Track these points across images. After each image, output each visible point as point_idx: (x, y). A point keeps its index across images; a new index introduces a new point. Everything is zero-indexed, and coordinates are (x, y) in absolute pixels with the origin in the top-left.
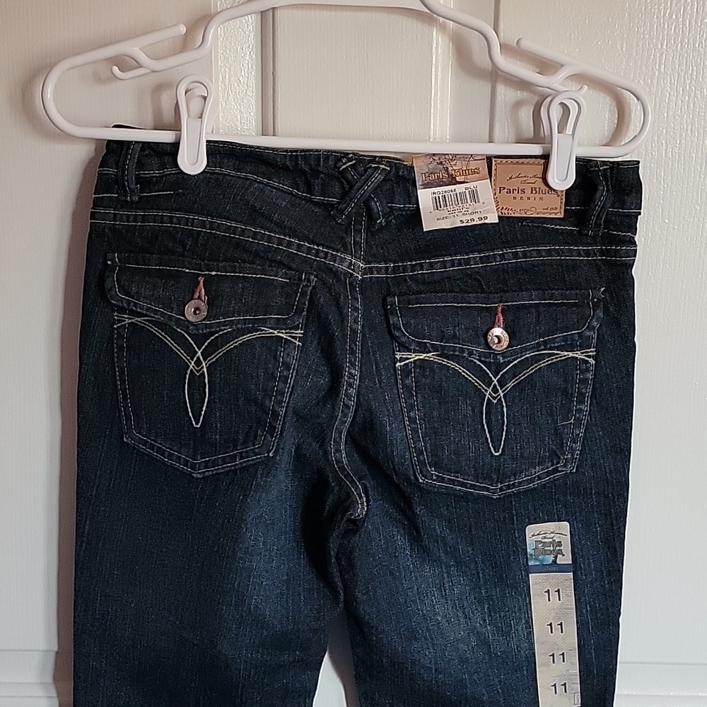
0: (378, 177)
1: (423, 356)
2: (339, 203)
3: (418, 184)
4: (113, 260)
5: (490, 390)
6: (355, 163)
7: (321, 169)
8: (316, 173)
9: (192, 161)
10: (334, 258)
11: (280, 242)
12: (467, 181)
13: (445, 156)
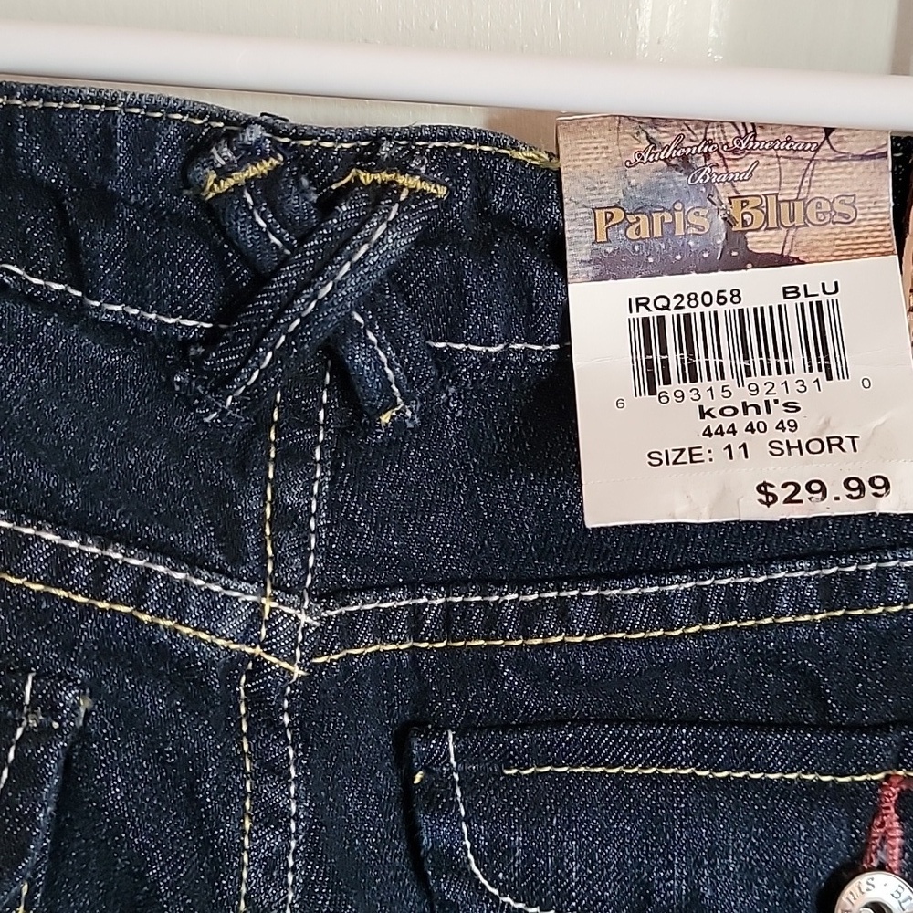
0: (385, 241)
2: (210, 340)
6: (276, 171)
7: (117, 185)
10: (176, 599)
12: (792, 255)
13: (703, 131)
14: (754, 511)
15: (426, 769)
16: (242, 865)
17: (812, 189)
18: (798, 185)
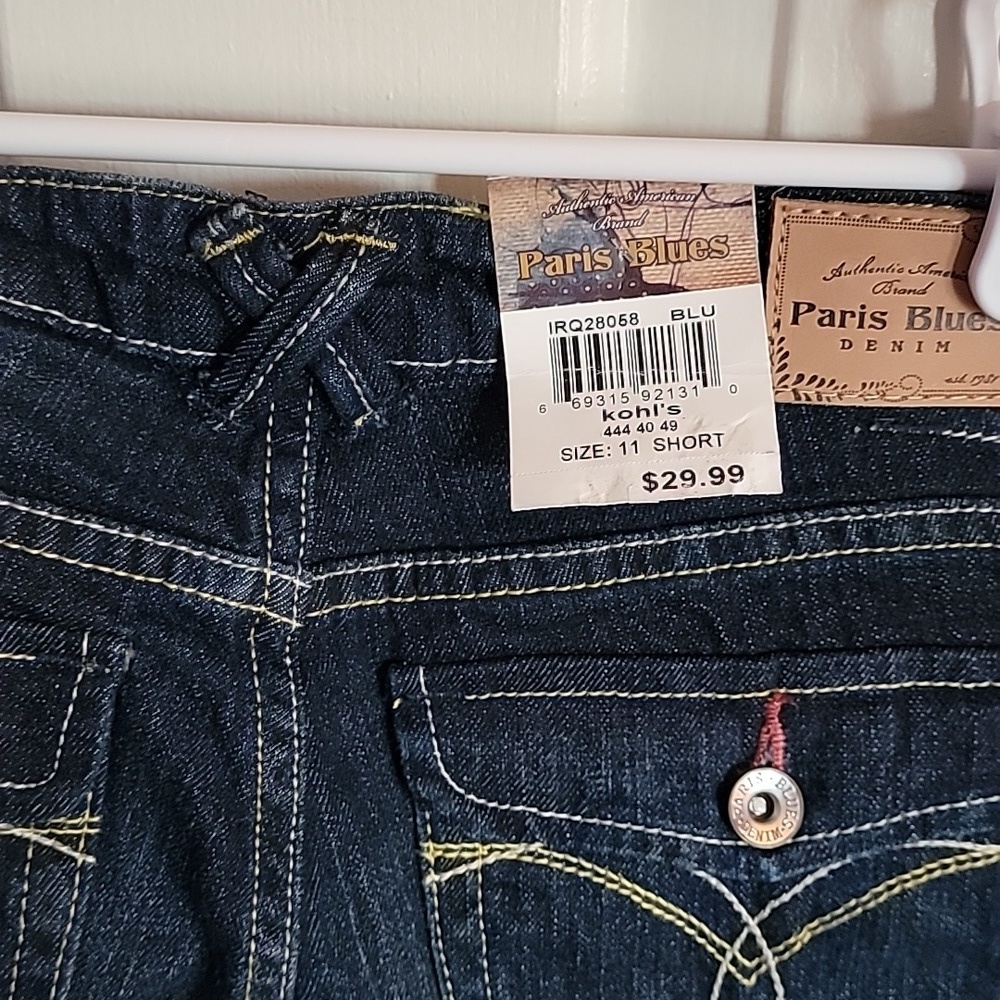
1: (514, 851)
2: (215, 365)
3: (505, 289)
5: (734, 950)
6: (259, 238)
10: (197, 574)
12: (679, 284)
13: (604, 186)
14: (639, 496)
15: (403, 697)
16: (257, 773)
17: (692, 232)
18: (681, 228)
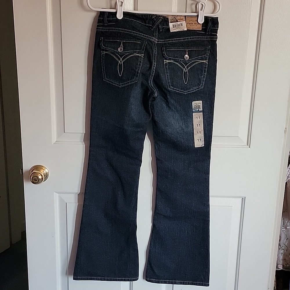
0: (160, 20)
1: (170, 61)
2: (152, 26)
3: (169, 22)
4: (101, 39)
5: (185, 69)
6: (155, 17)
7: (148, 18)
8: (147, 19)
9: (120, 16)
10: (151, 38)
11: (139, 34)
12: (180, 21)
13: (175, 15)
16: (154, 52)
18: (180, 18)
